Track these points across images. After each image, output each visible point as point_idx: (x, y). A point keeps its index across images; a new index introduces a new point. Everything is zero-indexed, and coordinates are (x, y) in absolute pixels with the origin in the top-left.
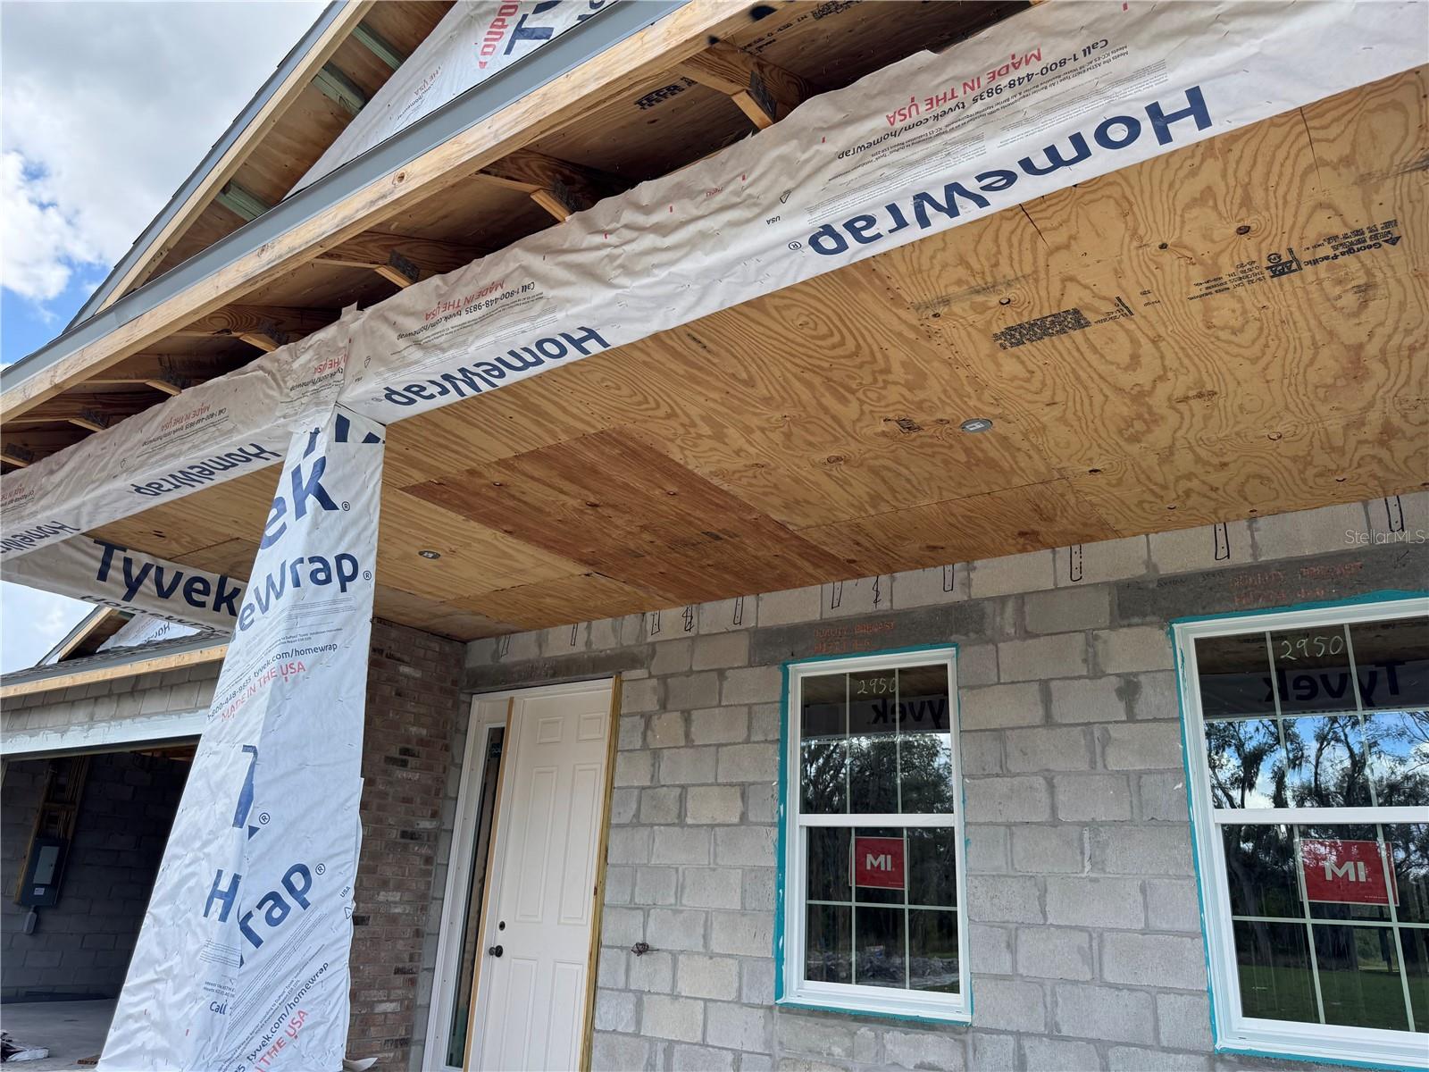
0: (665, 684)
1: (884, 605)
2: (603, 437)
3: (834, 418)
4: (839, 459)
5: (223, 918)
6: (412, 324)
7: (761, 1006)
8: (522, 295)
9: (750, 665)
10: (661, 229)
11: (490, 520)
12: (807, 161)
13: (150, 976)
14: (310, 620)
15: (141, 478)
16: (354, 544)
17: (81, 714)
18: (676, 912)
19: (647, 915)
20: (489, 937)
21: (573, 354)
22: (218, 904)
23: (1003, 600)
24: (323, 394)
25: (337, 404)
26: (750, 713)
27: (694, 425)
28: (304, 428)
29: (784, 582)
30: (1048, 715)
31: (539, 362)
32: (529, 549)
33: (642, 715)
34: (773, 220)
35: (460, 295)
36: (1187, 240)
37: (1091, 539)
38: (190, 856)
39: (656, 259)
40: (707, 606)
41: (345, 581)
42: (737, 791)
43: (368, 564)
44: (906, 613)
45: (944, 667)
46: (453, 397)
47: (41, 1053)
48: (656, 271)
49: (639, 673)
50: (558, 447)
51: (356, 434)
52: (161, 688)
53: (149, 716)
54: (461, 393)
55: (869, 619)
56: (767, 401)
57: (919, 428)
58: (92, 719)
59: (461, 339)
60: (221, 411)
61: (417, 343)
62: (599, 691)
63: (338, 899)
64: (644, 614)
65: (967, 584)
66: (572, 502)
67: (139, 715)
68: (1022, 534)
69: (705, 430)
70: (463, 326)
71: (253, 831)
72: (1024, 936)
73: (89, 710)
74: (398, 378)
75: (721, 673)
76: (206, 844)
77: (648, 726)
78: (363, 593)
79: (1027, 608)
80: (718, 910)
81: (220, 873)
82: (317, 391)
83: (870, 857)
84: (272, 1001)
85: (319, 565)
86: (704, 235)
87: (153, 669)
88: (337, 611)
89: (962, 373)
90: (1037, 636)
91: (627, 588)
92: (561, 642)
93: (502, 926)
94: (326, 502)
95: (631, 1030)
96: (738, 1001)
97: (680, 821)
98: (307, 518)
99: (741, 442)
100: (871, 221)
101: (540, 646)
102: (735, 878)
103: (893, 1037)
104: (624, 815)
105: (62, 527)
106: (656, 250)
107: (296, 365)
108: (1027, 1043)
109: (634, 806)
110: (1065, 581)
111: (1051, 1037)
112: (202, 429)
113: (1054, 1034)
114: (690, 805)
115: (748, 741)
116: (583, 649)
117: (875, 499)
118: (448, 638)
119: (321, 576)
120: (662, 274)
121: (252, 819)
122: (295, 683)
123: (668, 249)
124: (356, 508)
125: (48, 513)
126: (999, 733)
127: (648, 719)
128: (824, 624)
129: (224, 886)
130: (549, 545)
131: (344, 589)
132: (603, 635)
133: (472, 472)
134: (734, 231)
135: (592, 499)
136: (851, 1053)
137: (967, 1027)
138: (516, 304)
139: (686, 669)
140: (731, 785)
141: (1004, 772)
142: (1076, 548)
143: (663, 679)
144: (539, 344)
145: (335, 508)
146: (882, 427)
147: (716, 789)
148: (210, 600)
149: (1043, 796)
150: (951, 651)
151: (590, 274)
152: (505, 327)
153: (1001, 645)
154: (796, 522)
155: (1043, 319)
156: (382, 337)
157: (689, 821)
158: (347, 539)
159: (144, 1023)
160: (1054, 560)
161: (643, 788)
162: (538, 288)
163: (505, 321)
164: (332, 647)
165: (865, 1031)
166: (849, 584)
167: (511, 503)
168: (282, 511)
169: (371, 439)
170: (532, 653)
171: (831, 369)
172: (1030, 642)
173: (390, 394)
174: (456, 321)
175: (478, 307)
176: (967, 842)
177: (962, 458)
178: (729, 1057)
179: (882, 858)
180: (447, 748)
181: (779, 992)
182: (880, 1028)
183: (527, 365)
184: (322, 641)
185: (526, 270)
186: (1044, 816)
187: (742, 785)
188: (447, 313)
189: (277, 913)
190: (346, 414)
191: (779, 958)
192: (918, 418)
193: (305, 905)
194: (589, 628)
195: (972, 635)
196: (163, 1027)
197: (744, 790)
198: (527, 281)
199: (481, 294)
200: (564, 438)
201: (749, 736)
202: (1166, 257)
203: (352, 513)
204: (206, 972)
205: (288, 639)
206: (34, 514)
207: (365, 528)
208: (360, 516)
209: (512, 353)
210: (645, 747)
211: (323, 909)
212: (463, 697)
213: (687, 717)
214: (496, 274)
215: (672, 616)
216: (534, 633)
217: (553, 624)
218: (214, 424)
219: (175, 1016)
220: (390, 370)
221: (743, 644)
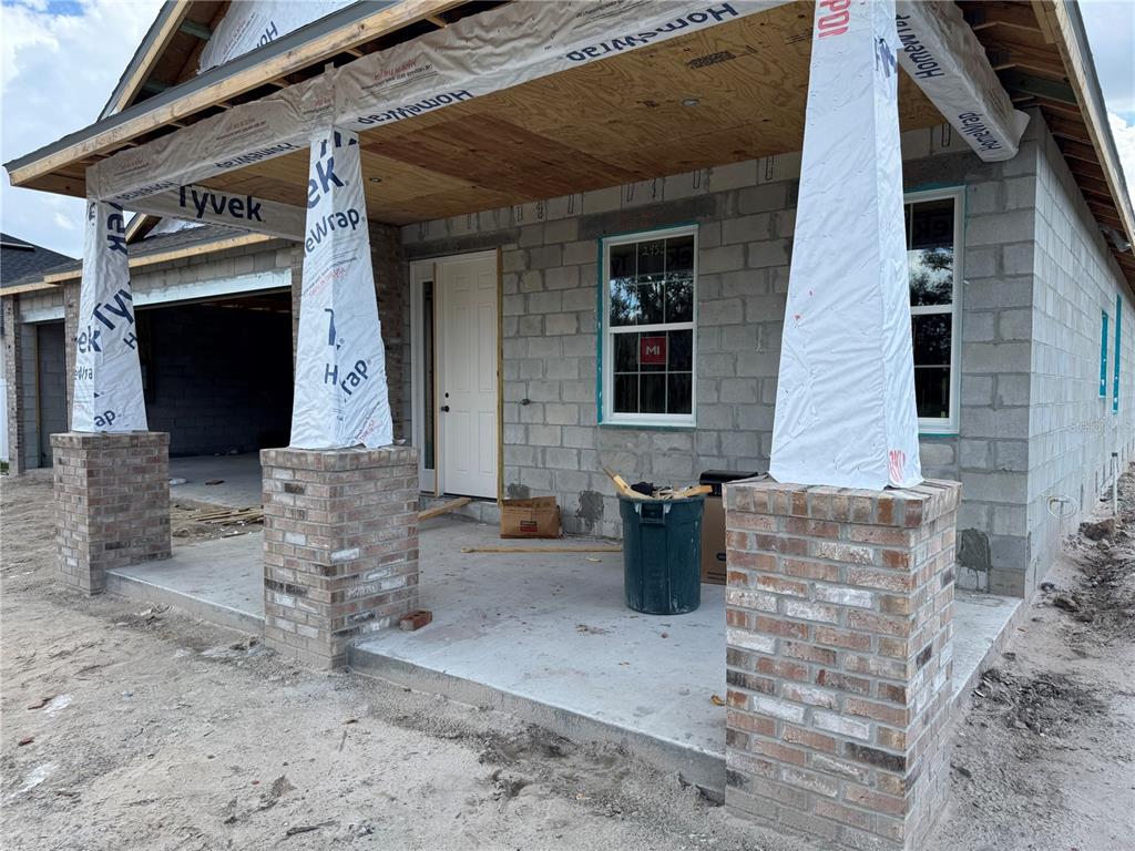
0: (529, 253)
1: (658, 199)
2: (475, 117)
3: (608, 102)
4: (615, 122)
5: (334, 383)
6: (369, 81)
7: (590, 427)
8: (426, 72)
9: (579, 240)
10: (495, 43)
11: (409, 160)
12: (563, 14)
13: (304, 409)
14: (343, 246)
15: (220, 160)
16: (354, 204)
17: (157, 281)
18: (543, 382)
19: (527, 386)
20: (439, 402)
21: (455, 100)
22: (330, 378)
23: (727, 193)
24: (324, 118)
25: (334, 126)
26: (580, 271)
27: (527, 109)
28: (317, 139)
29: (597, 185)
30: (746, 263)
31: (438, 104)
32: (437, 175)
33: (516, 273)
34: (549, 48)
35: (393, 66)
36: (772, 21)
37: (779, 153)
38: (310, 359)
39: (493, 60)
40: (551, 201)
41: (354, 223)
42: (574, 315)
43: (363, 214)
44: (672, 203)
45: (693, 236)
46: (394, 119)
47: (182, 481)
48: (494, 67)
49: (512, 246)
50: (450, 123)
51: (345, 141)
52: (207, 262)
53: (204, 281)
54: (397, 117)
55: (649, 208)
56: (567, 96)
57: (658, 105)
58: (165, 284)
59: (396, 94)
60: (263, 123)
61: (372, 93)
62: (488, 258)
63: (379, 374)
64: (512, 207)
65: (708, 182)
66: (459, 149)
67: (197, 280)
68: (736, 152)
69: (534, 111)
70: (397, 86)
71: (338, 346)
72: (724, 383)
73: (163, 278)
74: (365, 113)
75: (562, 245)
76: (317, 353)
77: (520, 279)
78: (363, 227)
79: (741, 199)
80: (566, 380)
81: (328, 365)
82: (319, 117)
83: (648, 348)
84: (360, 417)
85: (341, 217)
86: (515, 49)
87: (202, 252)
88: (353, 240)
89: (674, 79)
90: (744, 215)
91: (499, 193)
92: (462, 227)
93: (447, 395)
94: (338, 183)
95: (523, 442)
96: (579, 425)
97: (543, 334)
98: (331, 192)
99: (556, 116)
100: (594, 49)
101: (448, 229)
102: (575, 362)
103: (657, 437)
104: (510, 331)
105: (171, 184)
106: (492, 55)
107: (303, 99)
108: (722, 435)
109: (515, 327)
110: (762, 180)
111: (735, 431)
112: (253, 133)
113: (736, 429)
114: (548, 325)
115: (579, 287)
116: (475, 231)
117: (643, 140)
118: (389, 225)
119: (343, 223)
120: (497, 69)
121: (337, 342)
122: (342, 278)
123: (499, 55)
124: (352, 183)
125: (164, 178)
126: (719, 275)
127: (520, 275)
128: (624, 212)
129: (331, 370)
130: (448, 172)
131: (354, 228)
132: (487, 222)
133: (399, 137)
134: (530, 50)
135: (472, 148)
136: (636, 446)
137: (694, 429)
138: (423, 76)
139: (540, 243)
140: (571, 312)
141: (720, 297)
142: (770, 158)
143: (527, 249)
144: (438, 98)
145: (342, 185)
146: (636, 105)
147: (561, 315)
148: (245, 212)
149: (740, 309)
150: (696, 226)
151: (461, 64)
152: (419, 90)
153: (724, 222)
154: (598, 154)
155: (711, 56)
156: (352, 87)
157: (548, 334)
158: (350, 203)
159: (307, 427)
160: (758, 167)
161: (519, 316)
162: (434, 69)
163: (419, 86)
164: (354, 259)
165: (643, 435)
166: (638, 184)
167: (422, 151)
168: (316, 188)
169: (352, 142)
170: (443, 234)
171: (600, 80)
172: (740, 219)
173: (360, 120)
174: (393, 83)
175: (403, 76)
176: (698, 337)
177: (687, 117)
178: (575, 452)
179: (654, 348)
180: (399, 295)
181: (600, 419)
182: (651, 433)
183: (432, 106)
184: (350, 256)
185: (426, 55)
186: (739, 320)
187: (577, 312)
188: (387, 78)
189: (355, 381)
190: (339, 131)
191: (600, 402)
192: (656, 101)
193: (366, 378)
194: (478, 217)
195: (709, 216)
196: (318, 427)
197: (578, 315)
198: (428, 63)
199: (404, 68)
200: (452, 119)
201: (580, 284)
202: (765, 29)
203: (350, 187)
204: (332, 405)
205: (335, 257)
206: (155, 177)
207: (358, 193)
208: (355, 187)
209: (424, 101)
210: (519, 292)
211: (374, 379)
212: (404, 263)
213: (543, 273)
214: (410, 56)
215: (530, 207)
216: (443, 221)
217: (457, 214)
218: (260, 131)
219: (322, 423)
220: (360, 108)
221: (575, 225)
